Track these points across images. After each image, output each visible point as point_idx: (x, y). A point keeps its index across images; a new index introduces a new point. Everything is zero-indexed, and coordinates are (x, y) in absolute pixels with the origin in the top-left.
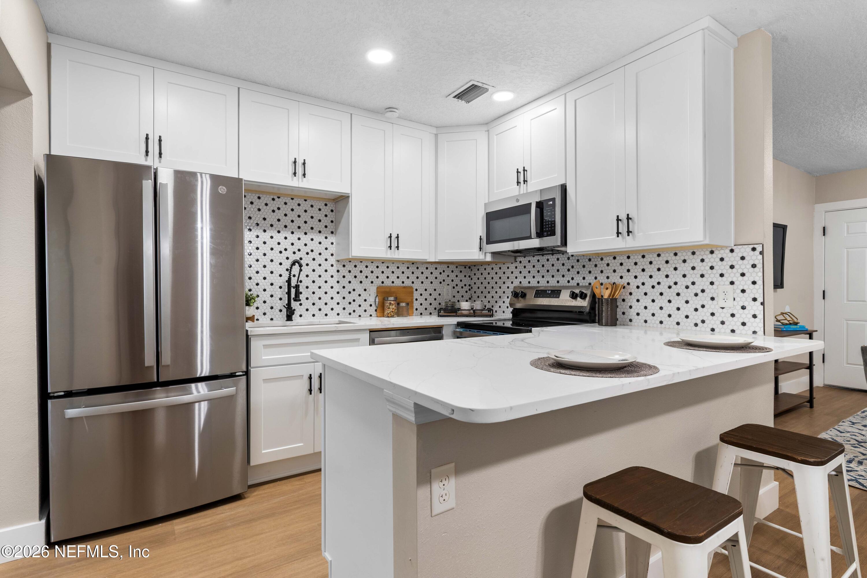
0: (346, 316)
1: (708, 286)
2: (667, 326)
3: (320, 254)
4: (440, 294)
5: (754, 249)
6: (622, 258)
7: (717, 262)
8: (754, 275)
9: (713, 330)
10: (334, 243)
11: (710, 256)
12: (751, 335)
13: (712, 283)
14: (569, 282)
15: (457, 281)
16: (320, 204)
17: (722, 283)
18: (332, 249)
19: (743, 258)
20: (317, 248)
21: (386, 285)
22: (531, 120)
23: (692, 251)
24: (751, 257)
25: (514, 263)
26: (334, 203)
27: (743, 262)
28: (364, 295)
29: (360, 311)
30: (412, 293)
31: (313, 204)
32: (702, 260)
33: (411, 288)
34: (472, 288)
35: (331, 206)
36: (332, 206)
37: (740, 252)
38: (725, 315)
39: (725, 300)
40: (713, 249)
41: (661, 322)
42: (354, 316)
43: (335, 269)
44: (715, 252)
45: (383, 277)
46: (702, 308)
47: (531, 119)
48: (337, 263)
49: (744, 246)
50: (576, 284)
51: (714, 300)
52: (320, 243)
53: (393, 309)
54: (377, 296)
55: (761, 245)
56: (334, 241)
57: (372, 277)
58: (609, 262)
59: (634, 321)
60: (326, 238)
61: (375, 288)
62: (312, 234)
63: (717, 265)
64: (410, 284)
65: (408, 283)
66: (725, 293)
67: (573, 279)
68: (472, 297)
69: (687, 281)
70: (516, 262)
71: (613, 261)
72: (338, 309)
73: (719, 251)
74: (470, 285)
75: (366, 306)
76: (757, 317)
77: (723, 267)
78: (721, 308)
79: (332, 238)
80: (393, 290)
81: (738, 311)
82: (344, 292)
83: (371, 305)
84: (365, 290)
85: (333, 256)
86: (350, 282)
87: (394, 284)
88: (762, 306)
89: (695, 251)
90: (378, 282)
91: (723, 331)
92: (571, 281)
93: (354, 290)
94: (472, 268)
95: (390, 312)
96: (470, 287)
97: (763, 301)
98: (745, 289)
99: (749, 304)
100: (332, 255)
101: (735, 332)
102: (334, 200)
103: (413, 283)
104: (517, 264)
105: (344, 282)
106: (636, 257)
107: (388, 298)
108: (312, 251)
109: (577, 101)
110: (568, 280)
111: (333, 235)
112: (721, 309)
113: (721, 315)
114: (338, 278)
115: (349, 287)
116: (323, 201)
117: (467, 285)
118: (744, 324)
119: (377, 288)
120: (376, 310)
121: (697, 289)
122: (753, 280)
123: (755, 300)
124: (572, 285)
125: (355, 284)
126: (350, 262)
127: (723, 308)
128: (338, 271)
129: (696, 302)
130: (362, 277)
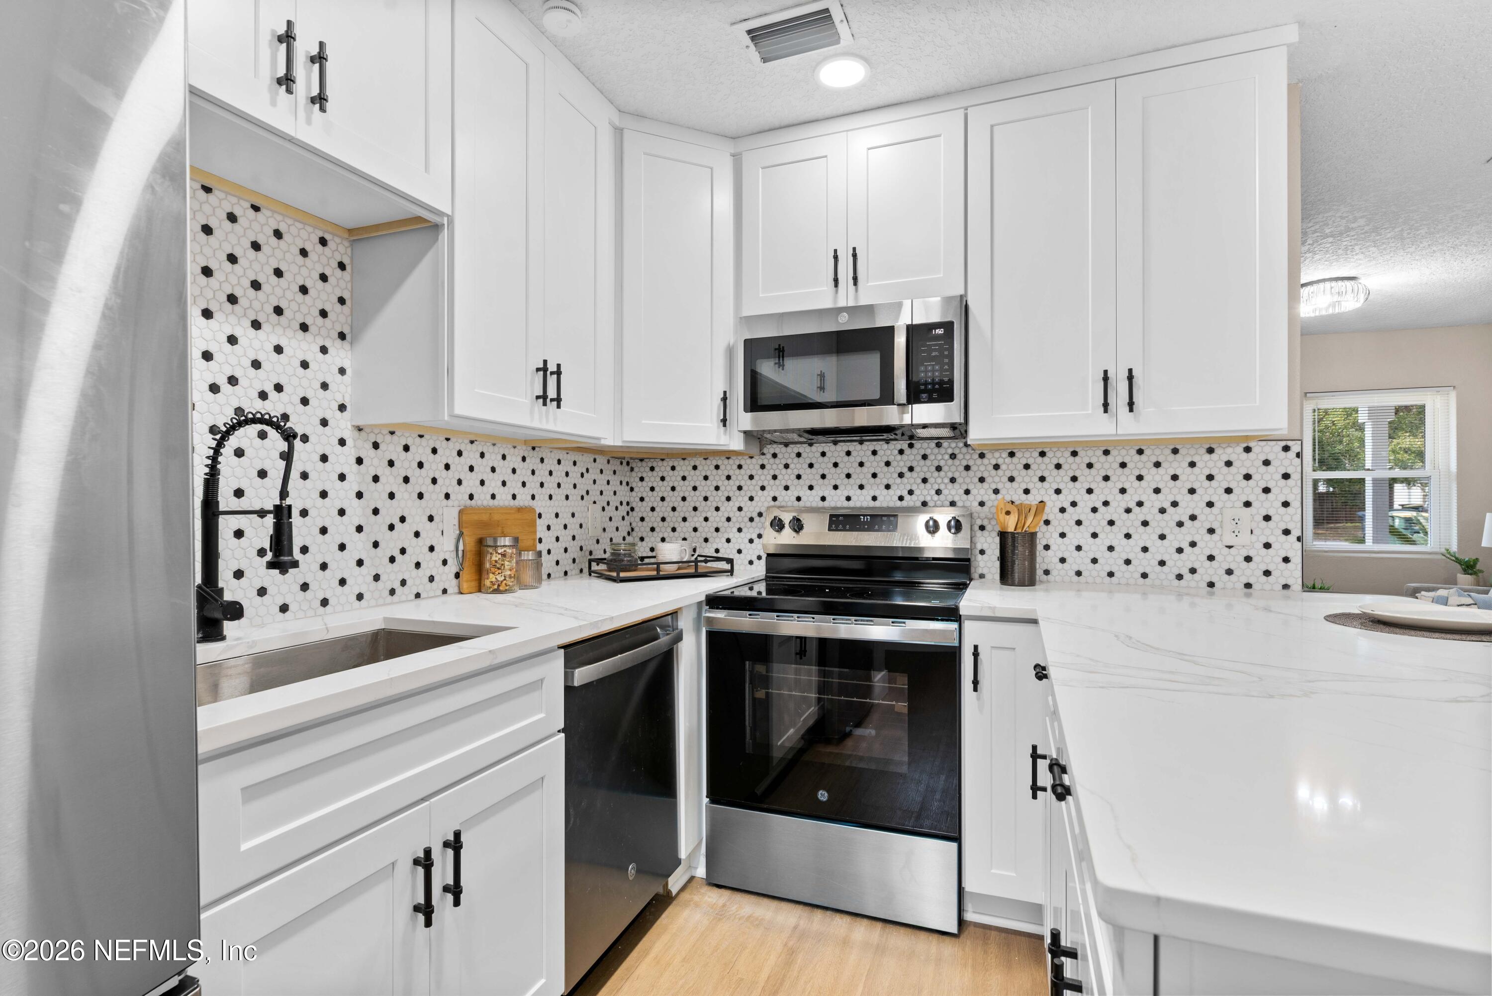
0: (381, 601)
1: (1202, 509)
2: (1123, 581)
3: (305, 401)
4: (581, 526)
5: (1286, 449)
6: (1027, 455)
7: (1220, 469)
8: (1286, 491)
9: (1211, 585)
10: (349, 372)
11: (1207, 456)
12: (1279, 591)
13: (1210, 504)
14: (901, 498)
15: (608, 495)
16: (304, 234)
17: (1229, 504)
18: (341, 389)
19: (1267, 463)
20: (295, 382)
21: (479, 503)
22: (869, 149)
23: (1172, 447)
24: (1282, 461)
25: (757, 457)
26: (347, 244)
27: (1267, 470)
28: (430, 534)
29: (416, 582)
30: (533, 525)
31: (283, 228)
32: (1192, 464)
33: (531, 510)
34: (632, 509)
35: (338, 249)
36: (342, 249)
37: (1262, 451)
38: (1235, 560)
39: (1236, 533)
40: (1213, 446)
41: (1111, 574)
42: (404, 598)
43: (348, 454)
44: (1216, 451)
45: (471, 483)
46: (1191, 548)
47: (870, 146)
48: (356, 433)
49: (1269, 443)
50: (919, 504)
51: (1214, 533)
52: (305, 365)
53: (511, 570)
54: (461, 534)
55: (1300, 442)
56: (347, 365)
57: (447, 481)
58: (1000, 461)
59: (1054, 573)
60: (324, 350)
61: (455, 513)
62: (279, 330)
63: (1220, 473)
64: (527, 501)
65: (523, 499)
66: (1237, 521)
67: (911, 492)
68: (633, 530)
69: (1164, 500)
70: (763, 454)
71: (1008, 460)
72: (359, 580)
73: (1224, 448)
74: (628, 504)
75: (431, 564)
76: (1289, 561)
77: (1230, 478)
78: (1227, 546)
79: (340, 354)
80: (496, 517)
81: (1257, 552)
82: (376, 528)
83: (445, 562)
84: (431, 519)
85: (345, 413)
86: (392, 496)
87: (495, 502)
88: (1300, 544)
89: (1178, 447)
90: (460, 496)
91: (1230, 585)
92: (907, 497)
93: (403, 519)
94: (633, 464)
95: (503, 578)
96: (628, 508)
97: (1300, 534)
98: (1270, 514)
99: (1277, 539)
100: (342, 408)
101: (1251, 588)
102: (350, 231)
103: (533, 497)
104: (767, 460)
105: (376, 495)
106: (1059, 454)
107: (495, 540)
108: (279, 388)
109: (995, 128)
110: (899, 494)
111: (346, 344)
112: (1227, 549)
113: (1225, 559)
114: (359, 483)
115: (390, 512)
116: (315, 227)
117: (625, 503)
118: (1267, 573)
119: (461, 512)
120: (457, 576)
121: (1181, 513)
122: (1283, 500)
123: (1287, 532)
124: (911, 504)
125: (406, 501)
126: (392, 433)
127: (1230, 547)
128: (359, 461)
129: (1181, 538)
130: (420, 481)
